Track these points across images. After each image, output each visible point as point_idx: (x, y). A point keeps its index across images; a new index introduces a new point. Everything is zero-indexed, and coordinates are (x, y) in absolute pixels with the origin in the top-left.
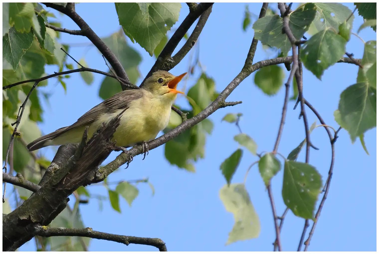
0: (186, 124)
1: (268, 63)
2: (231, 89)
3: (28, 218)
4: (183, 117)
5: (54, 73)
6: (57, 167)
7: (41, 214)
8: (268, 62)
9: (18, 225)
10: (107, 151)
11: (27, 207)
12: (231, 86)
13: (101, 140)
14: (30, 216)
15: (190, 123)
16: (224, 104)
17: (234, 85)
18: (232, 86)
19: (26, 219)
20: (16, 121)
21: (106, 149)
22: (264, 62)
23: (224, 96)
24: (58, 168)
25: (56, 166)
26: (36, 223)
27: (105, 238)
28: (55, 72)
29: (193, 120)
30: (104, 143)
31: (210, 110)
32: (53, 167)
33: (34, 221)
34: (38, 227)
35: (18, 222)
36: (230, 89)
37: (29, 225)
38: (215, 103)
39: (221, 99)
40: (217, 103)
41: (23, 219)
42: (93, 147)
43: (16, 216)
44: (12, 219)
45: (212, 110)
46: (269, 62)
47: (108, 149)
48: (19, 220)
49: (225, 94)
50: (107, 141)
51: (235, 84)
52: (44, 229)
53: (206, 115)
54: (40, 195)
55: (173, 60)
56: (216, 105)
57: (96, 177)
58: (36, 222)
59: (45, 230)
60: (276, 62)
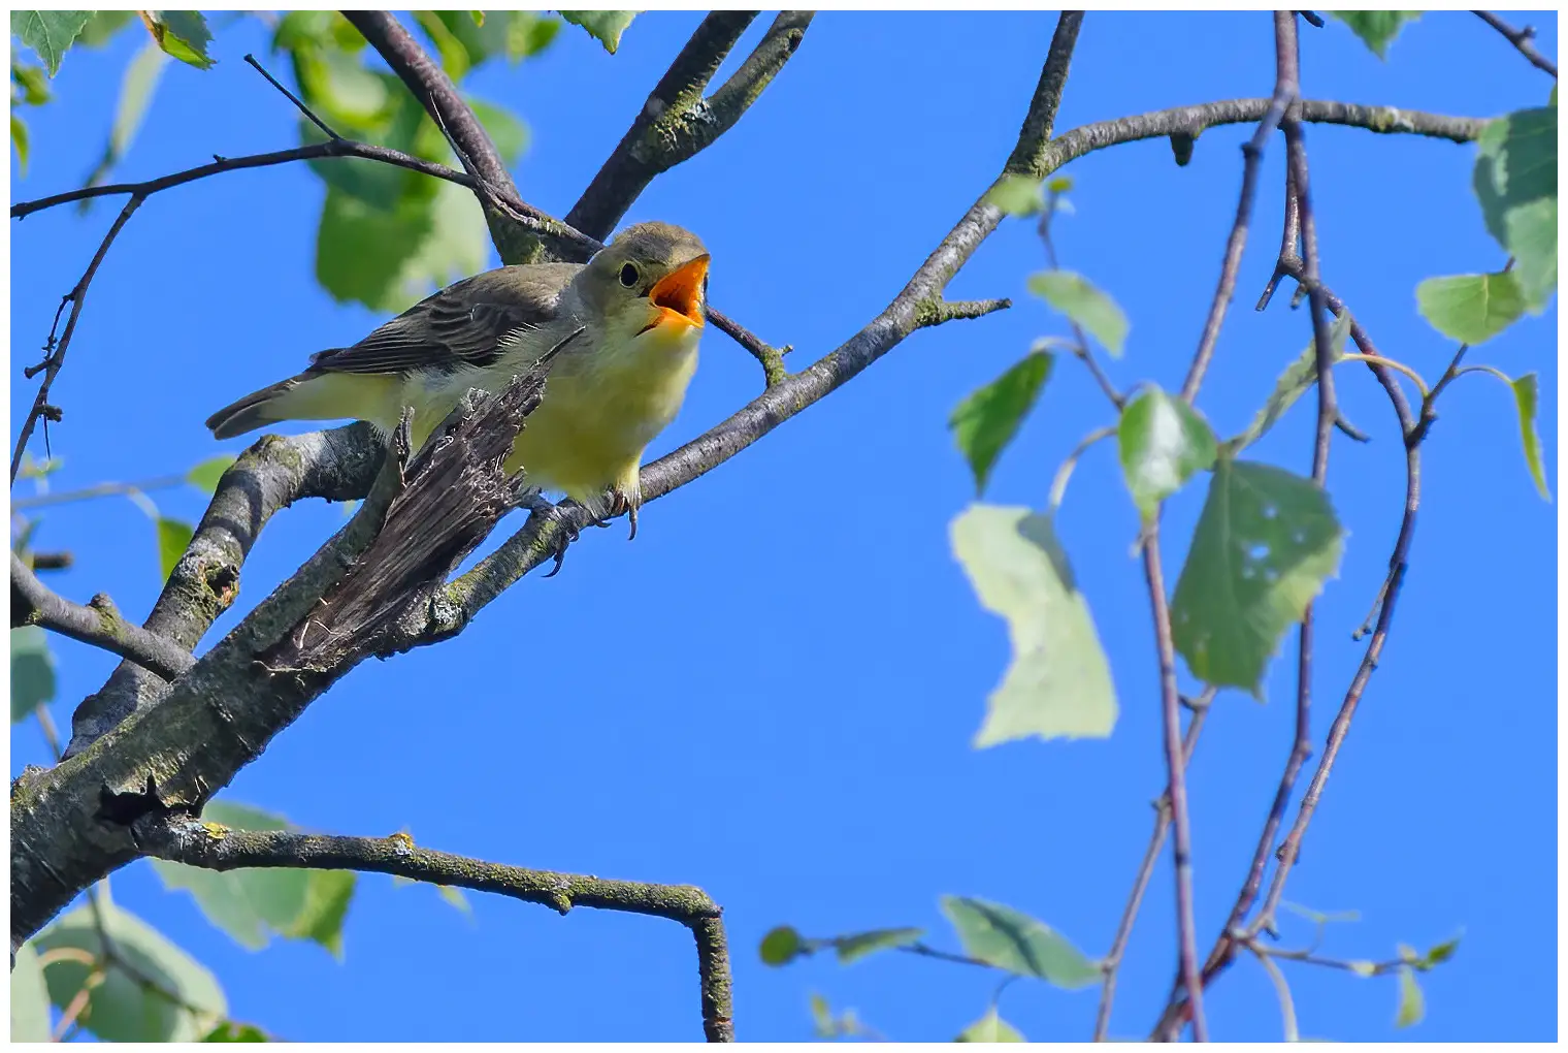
0: (787, 395)
1: (1112, 135)
2: (965, 247)
3: (142, 790)
4: (771, 364)
5: (216, 162)
6: (220, 560)
7: (198, 771)
8: (1110, 129)
9: (100, 817)
10: (486, 514)
11: (138, 740)
12: (966, 234)
13: (464, 465)
14: (151, 780)
15: (801, 392)
16: (937, 309)
17: (977, 228)
18: (971, 232)
19: (135, 795)
20: (46, 358)
21: (483, 505)
22: (1094, 134)
23: (936, 277)
24: (224, 565)
25: (214, 554)
26: (178, 809)
27: (469, 878)
28: (216, 157)
29: (816, 380)
30: (476, 478)
31: (883, 337)
32: (201, 558)
33: (169, 801)
34: (186, 827)
35: (99, 805)
36: (961, 248)
37: (147, 818)
38: (903, 307)
39: (927, 288)
40: (911, 306)
41: (123, 793)
42: (427, 497)
43: (95, 779)
44: (73, 790)
45: (890, 337)
46: (1114, 128)
47: (493, 503)
48: (106, 796)
49: (941, 266)
50: (487, 470)
51: (980, 226)
52: (210, 837)
53: (865, 358)
54: (195, 691)
55: (712, 113)
56: (905, 313)
57: (433, 622)
58: (177, 804)
59: (217, 841)
60: (1140, 129)
